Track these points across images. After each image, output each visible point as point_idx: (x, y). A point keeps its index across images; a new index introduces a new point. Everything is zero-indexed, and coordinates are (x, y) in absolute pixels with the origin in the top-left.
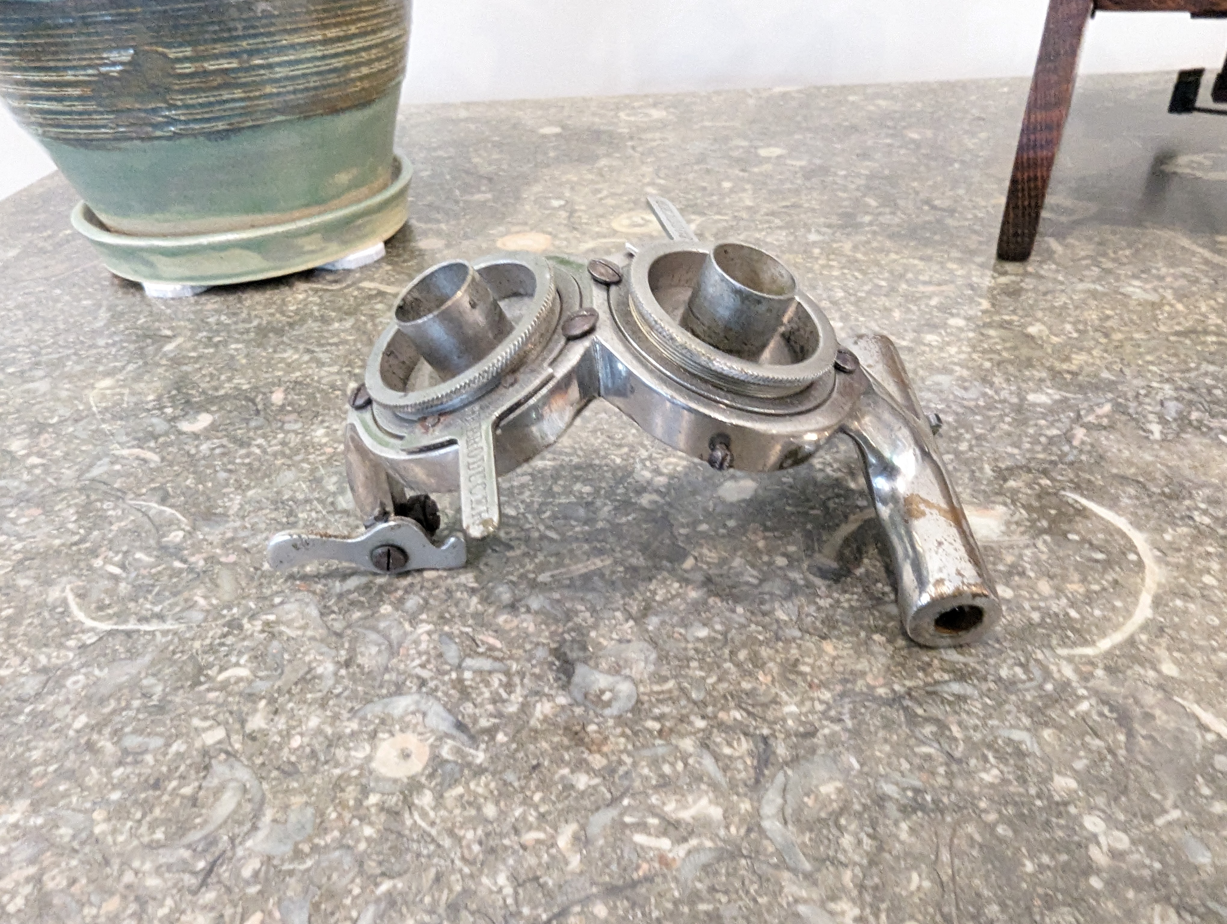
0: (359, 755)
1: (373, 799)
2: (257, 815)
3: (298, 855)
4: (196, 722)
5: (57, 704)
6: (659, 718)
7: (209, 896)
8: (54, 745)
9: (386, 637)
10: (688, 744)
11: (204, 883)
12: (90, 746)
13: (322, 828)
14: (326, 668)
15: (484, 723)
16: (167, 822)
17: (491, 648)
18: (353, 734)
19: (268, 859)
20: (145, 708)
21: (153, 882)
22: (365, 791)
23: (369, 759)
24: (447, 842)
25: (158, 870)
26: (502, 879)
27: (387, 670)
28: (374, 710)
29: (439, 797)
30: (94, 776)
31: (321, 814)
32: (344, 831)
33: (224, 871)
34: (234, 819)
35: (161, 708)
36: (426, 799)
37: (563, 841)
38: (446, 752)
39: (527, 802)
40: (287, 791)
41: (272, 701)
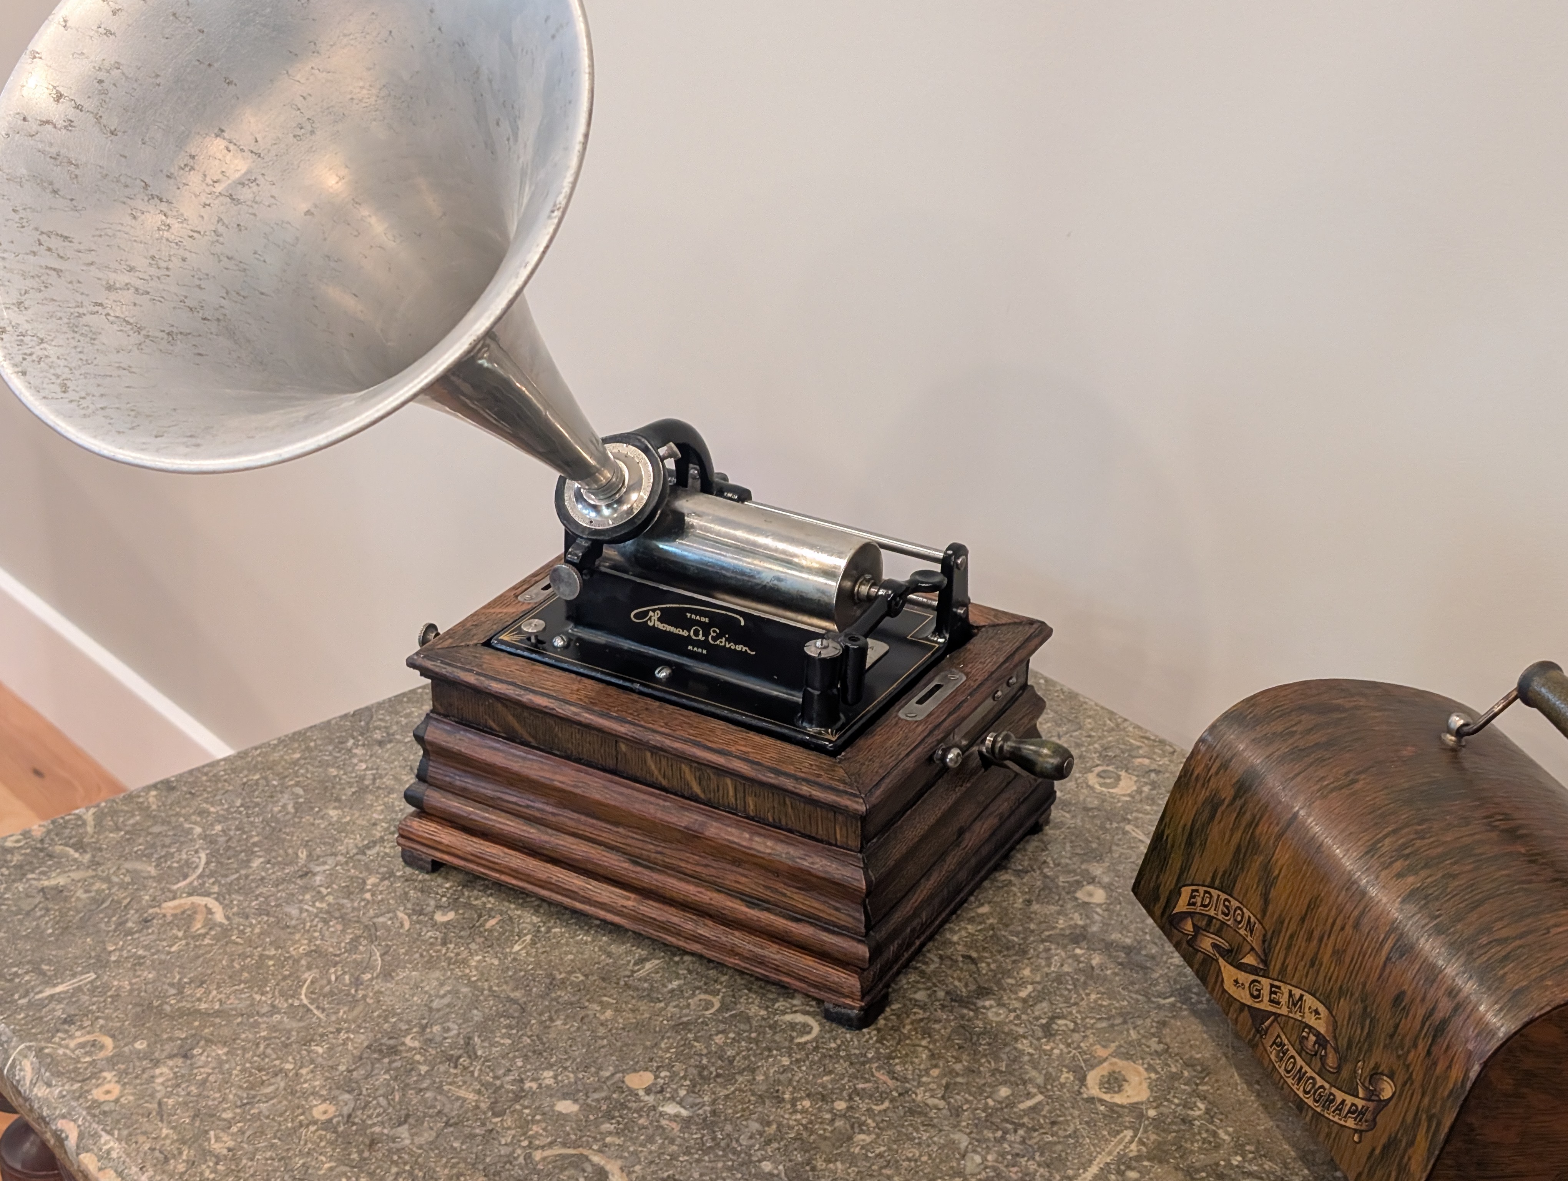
0: (315, 1102)
1: (302, 1118)
2: (271, 1099)
3: (268, 1117)
4: (290, 1058)
5: (264, 1022)
6: (400, 1157)
7: (238, 1110)
8: (251, 1036)
9: (372, 1071)
10: (394, 1170)
11: (240, 1107)
12: (258, 1045)
13: (281, 1115)
14: (342, 1068)
15: (357, 1120)
16: (250, 1082)
17: (393, 1100)
18: (322, 1096)
19: (260, 1113)
20: (282, 1042)
21: (231, 1096)
22: (302, 1114)
23: (316, 1106)
24: (302, 1143)
25: (235, 1095)
26: (301, 1162)
27: (357, 1082)
28: (336, 1092)
29: (317, 1130)
30: (248, 1055)
31: (286, 1111)
32: (286, 1120)
33: (248, 1107)
34: (265, 1095)
35: (286, 1046)
36: (313, 1128)
37: (327, 1166)
38: (335, 1121)
39: (334, 1150)
40: (286, 1099)
41: (316, 1067)
